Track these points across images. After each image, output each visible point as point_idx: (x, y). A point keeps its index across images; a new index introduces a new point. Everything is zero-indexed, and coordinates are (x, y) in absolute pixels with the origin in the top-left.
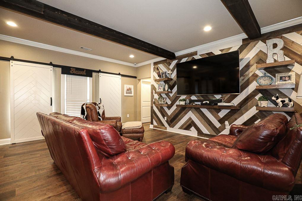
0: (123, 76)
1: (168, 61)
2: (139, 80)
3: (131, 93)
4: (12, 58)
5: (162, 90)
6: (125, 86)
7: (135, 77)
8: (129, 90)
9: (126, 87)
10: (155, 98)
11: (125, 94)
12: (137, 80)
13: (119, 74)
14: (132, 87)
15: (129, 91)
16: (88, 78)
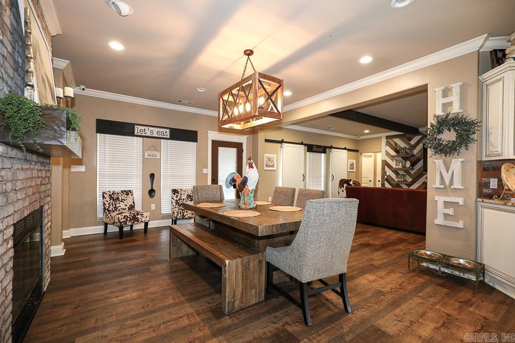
0: (349, 150)
1: (408, 135)
2: (361, 154)
3: (353, 169)
4: (282, 142)
5: (400, 166)
6: (349, 160)
7: (357, 151)
8: (352, 165)
9: (350, 162)
10: (388, 174)
11: (349, 170)
12: (359, 153)
13: (345, 149)
14: (354, 161)
15: (352, 167)
16: (323, 154)
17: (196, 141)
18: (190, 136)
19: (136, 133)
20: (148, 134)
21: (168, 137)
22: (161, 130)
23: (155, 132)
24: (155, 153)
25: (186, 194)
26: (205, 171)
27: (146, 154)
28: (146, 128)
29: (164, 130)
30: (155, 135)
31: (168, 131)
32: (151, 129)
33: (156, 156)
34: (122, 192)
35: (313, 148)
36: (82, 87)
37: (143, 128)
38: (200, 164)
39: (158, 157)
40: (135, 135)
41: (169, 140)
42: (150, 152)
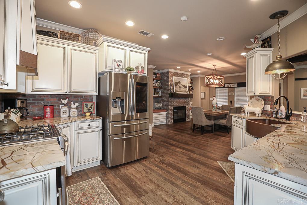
19: (226, 87)
20: (230, 87)
21: (237, 86)
22: (234, 84)
23: (232, 85)
24: (232, 93)
27: (229, 94)
28: (229, 84)
29: (235, 84)
30: (232, 86)
31: (236, 84)
32: (230, 84)
33: (232, 94)
37: (228, 85)
39: (233, 95)
40: (226, 88)
41: (238, 88)
42: (231, 93)
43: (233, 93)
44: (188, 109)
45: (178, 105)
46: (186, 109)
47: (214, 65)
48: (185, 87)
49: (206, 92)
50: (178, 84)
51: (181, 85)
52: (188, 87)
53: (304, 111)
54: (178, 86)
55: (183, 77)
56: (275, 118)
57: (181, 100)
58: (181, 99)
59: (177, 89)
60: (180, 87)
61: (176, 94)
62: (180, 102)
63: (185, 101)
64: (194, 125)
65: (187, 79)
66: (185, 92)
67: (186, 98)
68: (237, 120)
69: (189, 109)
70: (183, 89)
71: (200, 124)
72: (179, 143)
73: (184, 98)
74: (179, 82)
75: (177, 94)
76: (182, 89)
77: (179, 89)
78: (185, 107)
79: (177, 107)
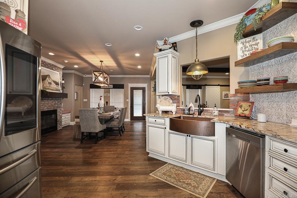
8: (226, 95)
9: (224, 93)
11: (223, 98)
13: (219, 85)
16: (199, 89)
17: (124, 88)
18: (121, 86)
20: (105, 87)
22: (110, 85)
25: (119, 109)
26: (127, 100)
27: (105, 94)
30: (108, 87)
31: (112, 85)
34: (97, 108)
35: (190, 86)
36: (85, 75)
38: (126, 97)
39: (109, 95)
40: (101, 88)
41: (113, 89)
42: (106, 94)
43: (109, 94)
44: (59, 113)
45: (46, 108)
46: (58, 113)
47: (101, 61)
48: (57, 84)
49: (78, 92)
50: (46, 77)
51: (51, 80)
52: (61, 84)
53: (215, 107)
54: (46, 81)
55: (54, 70)
56: (188, 114)
57: (51, 102)
58: (51, 100)
59: (45, 85)
60: (50, 83)
61: (45, 93)
62: (50, 104)
63: (56, 102)
64: (83, 133)
65: (59, 74)
66: (56, 90)
67: (57, 99)
68: (155, 121)
69: (61, 113)
70: (54, 86)
71: (92, 130)
72: (78, 167)
73: (54, 99)
74: (48, 76)
75: (47, 92)
76: (52, 86)
77: (48, 85)
78: (56, 110)
79: (44, 111)
